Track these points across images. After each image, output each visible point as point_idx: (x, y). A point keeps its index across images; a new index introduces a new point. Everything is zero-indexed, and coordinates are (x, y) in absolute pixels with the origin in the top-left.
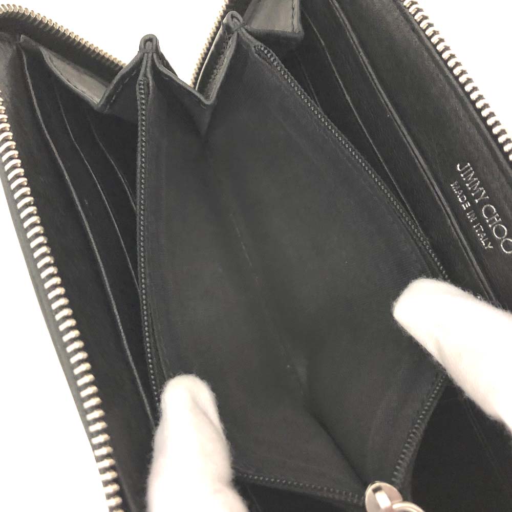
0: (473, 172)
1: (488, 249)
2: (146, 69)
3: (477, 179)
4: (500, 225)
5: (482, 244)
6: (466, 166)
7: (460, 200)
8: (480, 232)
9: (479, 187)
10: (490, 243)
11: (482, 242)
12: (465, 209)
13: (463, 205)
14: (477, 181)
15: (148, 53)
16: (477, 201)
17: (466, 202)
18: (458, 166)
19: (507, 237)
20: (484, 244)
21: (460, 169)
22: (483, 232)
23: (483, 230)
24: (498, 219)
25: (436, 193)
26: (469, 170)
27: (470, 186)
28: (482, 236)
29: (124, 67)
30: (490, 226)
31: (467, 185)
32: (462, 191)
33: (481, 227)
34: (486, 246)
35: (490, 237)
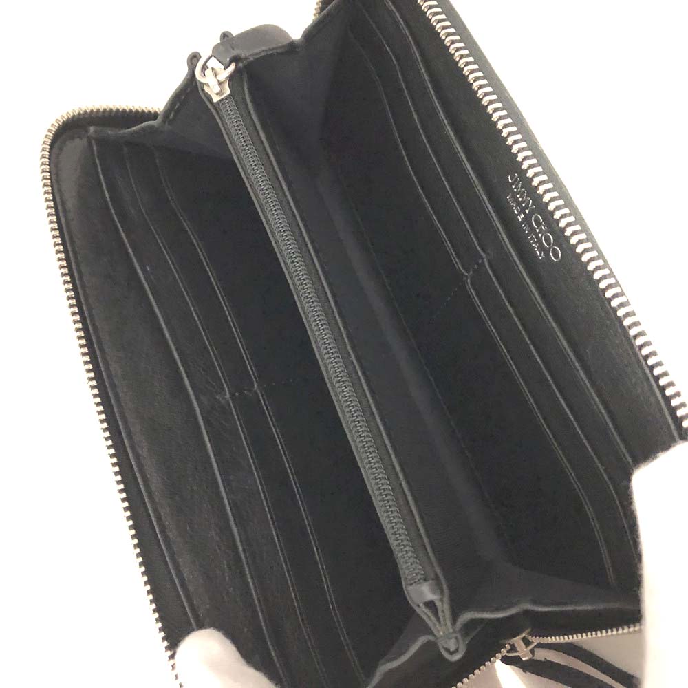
0: (521, 182)
1: (542, 258)
5: (537, 254)
7: (516, 212)
8: (534, 242)
9: (526, 197)
10: (542, 252)
11: (537, 252)
12: (520, 220)
13: (519, 217)
16: (527, 212)
17: (520, 213)
18: (509, 177)
19: (549, 249)
21: (511, 180)
22: (536, 242)
23: (536, 240)
24: (544, 228)
27: (520, 197)
28: (536, 246)
30: (540, 235)
31: (518, 196)
32: (516, 203)
33: (534, 237)
34: (540, 256)
35: (541, 248)
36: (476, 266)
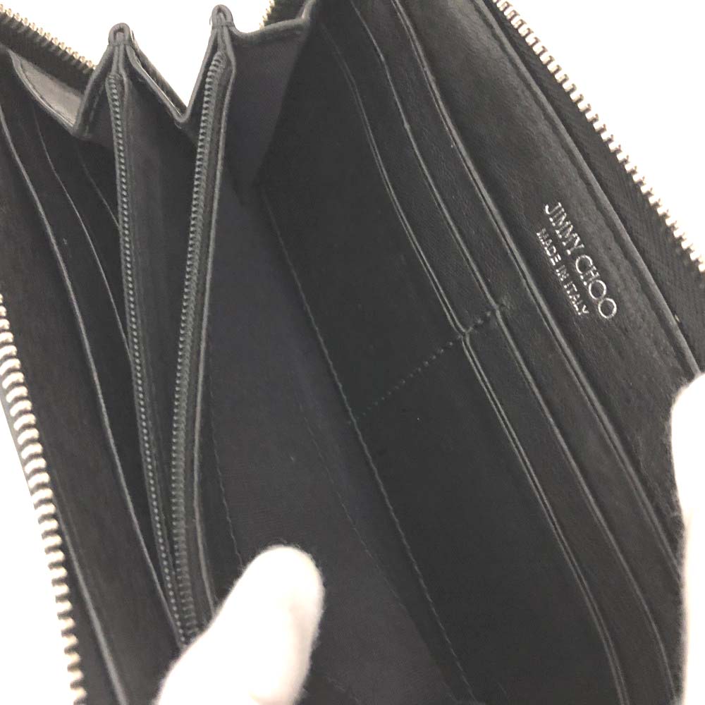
0: (565, 214)
1: (583, 314)
2: (118, 64)
3: (570, 223)
4: (597, 281)
5: (575, 308)
6: (557, 208)
7: (548, 253)
8: (573, 293)
9: (571, 233)
10: (585, 307)
11: (575, 306)
12: (554, 264)
13: (552, 260)
14: (569, 226)
15: (119, 46)
16: (569, 252)
17: (556, 254)
18: (547, 207)
19: (606, 296)
20: (577, 309)
21: (549, 211)
22: (577, 293)
23: (576, 290)
24: (595, 274)
25: (508, 245)
26: (560, 213)
27: (561, 233)
28: (575, 298)
29: (94, 68)
30: (585, 283)
31: (558, 232)
32: (551, 241)
33: (574, 286)
34: (580, 310)
35: (585, 299)
36: (480, 321)
